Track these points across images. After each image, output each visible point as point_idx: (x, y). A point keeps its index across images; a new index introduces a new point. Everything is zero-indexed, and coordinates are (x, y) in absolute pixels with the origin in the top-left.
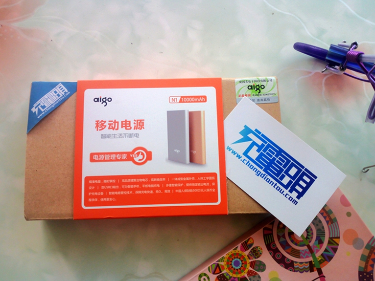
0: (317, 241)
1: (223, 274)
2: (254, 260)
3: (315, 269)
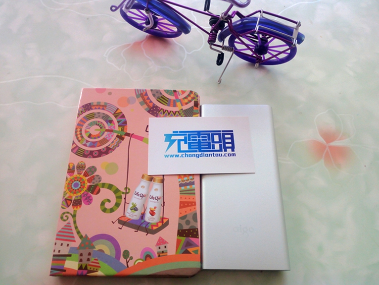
0: (109, 123)
1: (74, 200)
2: (84, 171)
3: (123, 136)
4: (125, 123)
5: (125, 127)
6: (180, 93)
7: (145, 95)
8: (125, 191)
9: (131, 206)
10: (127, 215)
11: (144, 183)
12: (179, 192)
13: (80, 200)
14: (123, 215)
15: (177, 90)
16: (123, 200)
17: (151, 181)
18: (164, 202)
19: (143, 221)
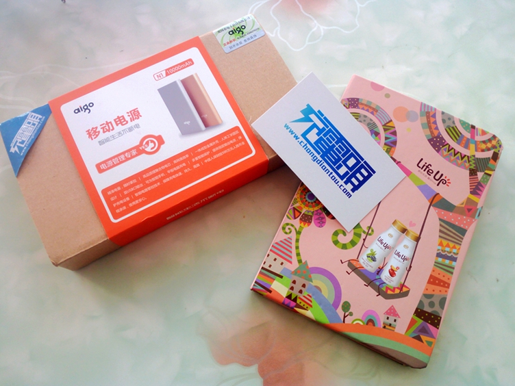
0: (373, 135)
1: (304, 214)
4: (394, 143)
5: (393, 149)
6: (480, 132)
7: (432, 116)
8: (367, 231)
9: (369, 252)
10: (361, 261)
11: (394, 231)
12: (434, 263)
13: (311, 216)
14: (356, 258)
15: (476, 127)
16: (361, 241)
17: (403, 233)
18: (410, 267)
19: (377, 277)
